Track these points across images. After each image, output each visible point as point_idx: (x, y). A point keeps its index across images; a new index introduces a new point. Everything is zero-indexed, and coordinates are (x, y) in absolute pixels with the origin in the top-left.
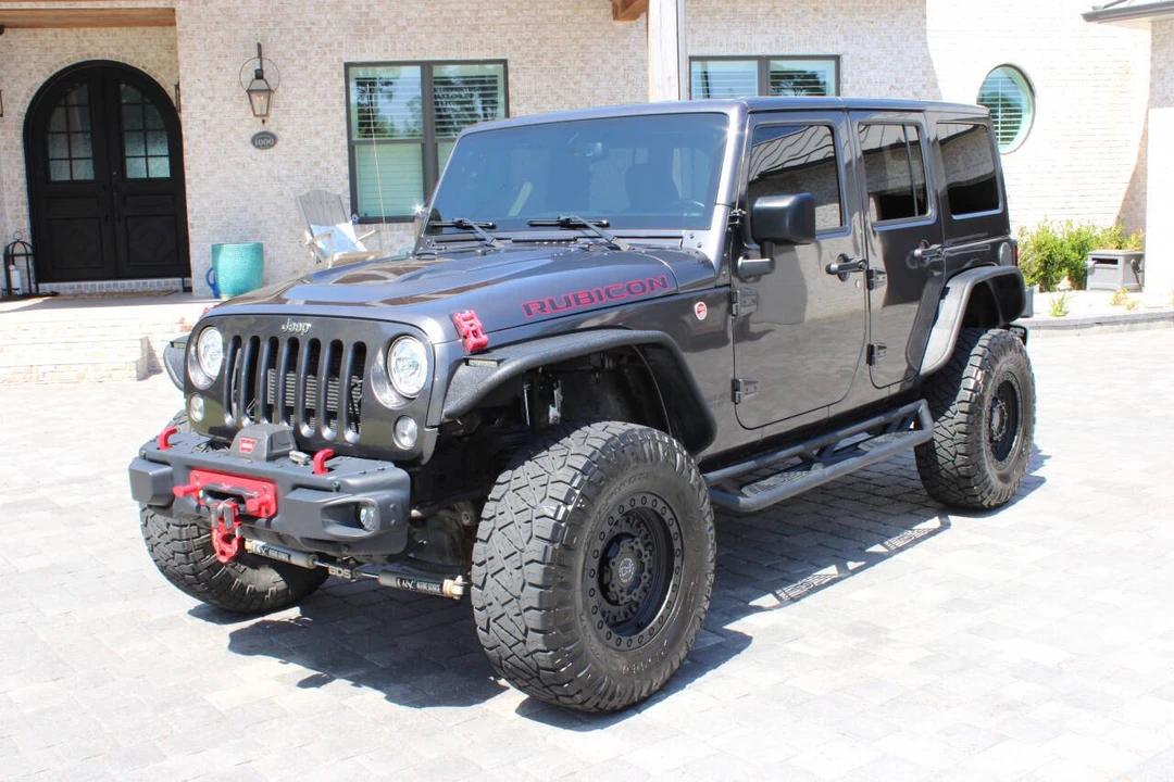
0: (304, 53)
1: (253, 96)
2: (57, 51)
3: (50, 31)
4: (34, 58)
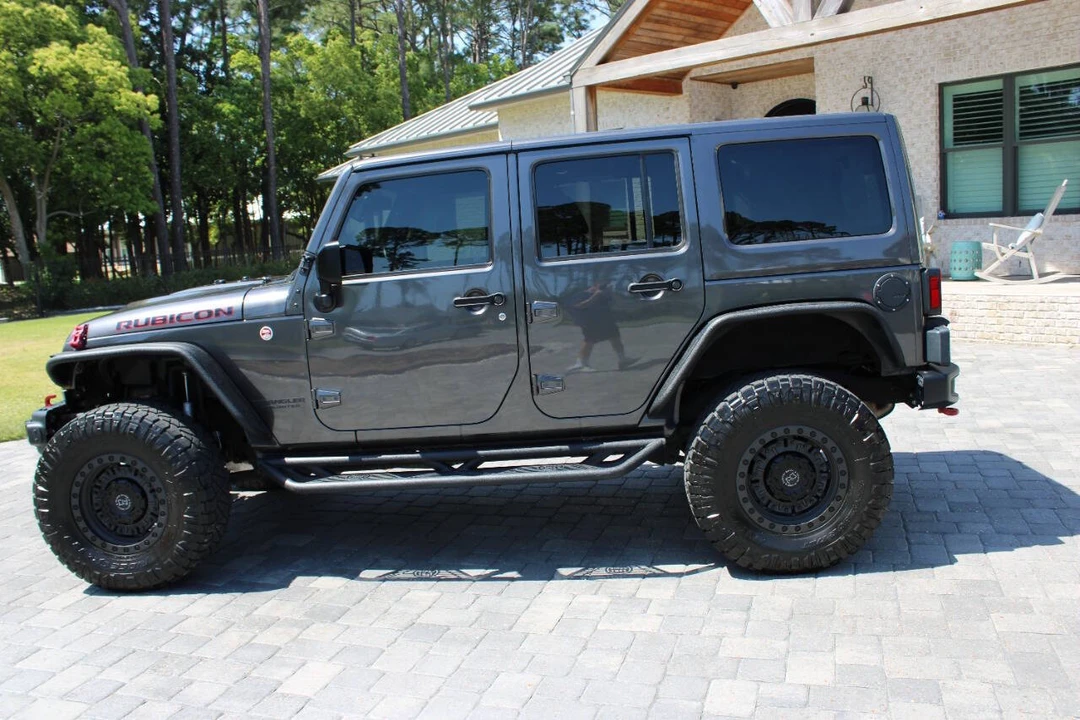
0: (903, 79)
2: (769, 95)
3: (765, 82)
4: (756, 103)
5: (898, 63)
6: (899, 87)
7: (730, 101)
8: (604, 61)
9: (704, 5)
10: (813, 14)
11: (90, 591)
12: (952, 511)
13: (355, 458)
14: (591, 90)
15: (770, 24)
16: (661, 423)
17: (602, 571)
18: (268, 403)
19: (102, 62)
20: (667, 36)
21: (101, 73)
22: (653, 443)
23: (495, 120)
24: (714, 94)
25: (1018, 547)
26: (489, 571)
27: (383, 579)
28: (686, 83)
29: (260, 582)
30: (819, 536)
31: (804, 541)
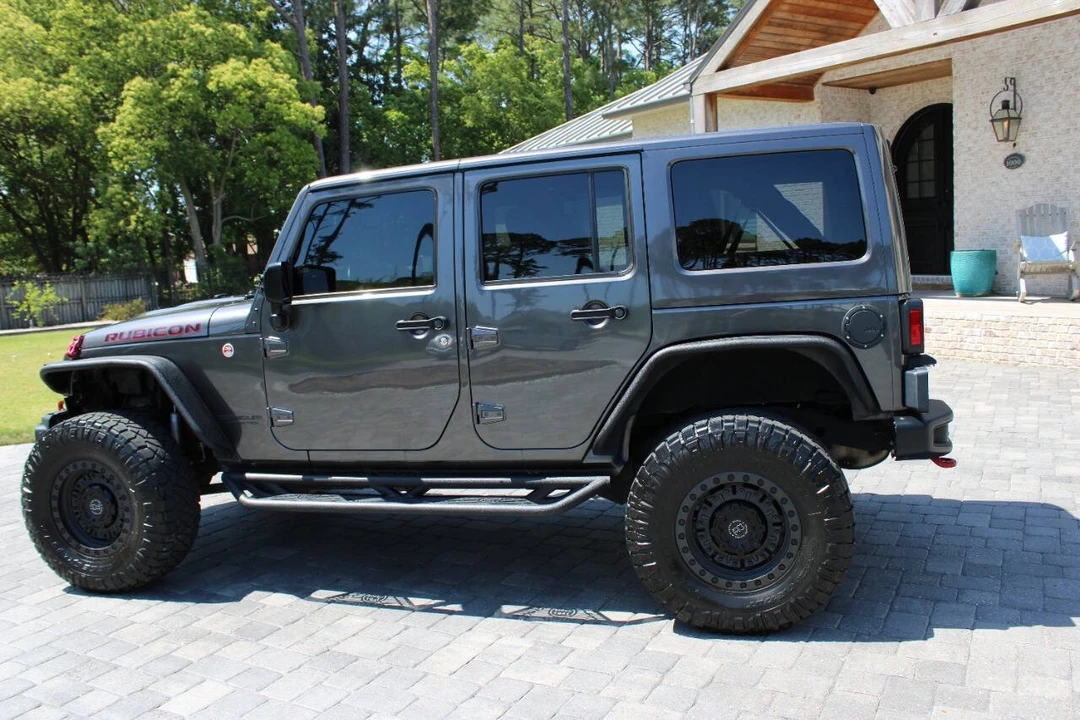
0: (1051, 79)
1: (996, 123)
2: (909, 101)
3: (905, 87)
4: (895, 108)
5: (1045, 62)
6: (1045, 89)
7: (868, 106)
8: (724, 67)
9: (832, 6)
10: (937, 12)
11: (68, 590)
12: (964, 574)
13: (308, 477)
14: (711, 98)
15: (891, 24)
16: (607, 460)
17: (544, 612)
18: (236, 418)
19: (273, 76)
20: (792, 40)
21: (274, 86)
22: (598, 481)
23: (630, 128)
24: (849, 99)
25: (1016, 625)
26: (433, 602)
27: (329, 601)
28: (818, 89)
29: (220, 593)
30: (764, 596)
31: (750, 600)
